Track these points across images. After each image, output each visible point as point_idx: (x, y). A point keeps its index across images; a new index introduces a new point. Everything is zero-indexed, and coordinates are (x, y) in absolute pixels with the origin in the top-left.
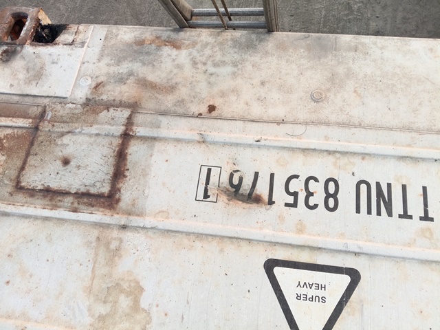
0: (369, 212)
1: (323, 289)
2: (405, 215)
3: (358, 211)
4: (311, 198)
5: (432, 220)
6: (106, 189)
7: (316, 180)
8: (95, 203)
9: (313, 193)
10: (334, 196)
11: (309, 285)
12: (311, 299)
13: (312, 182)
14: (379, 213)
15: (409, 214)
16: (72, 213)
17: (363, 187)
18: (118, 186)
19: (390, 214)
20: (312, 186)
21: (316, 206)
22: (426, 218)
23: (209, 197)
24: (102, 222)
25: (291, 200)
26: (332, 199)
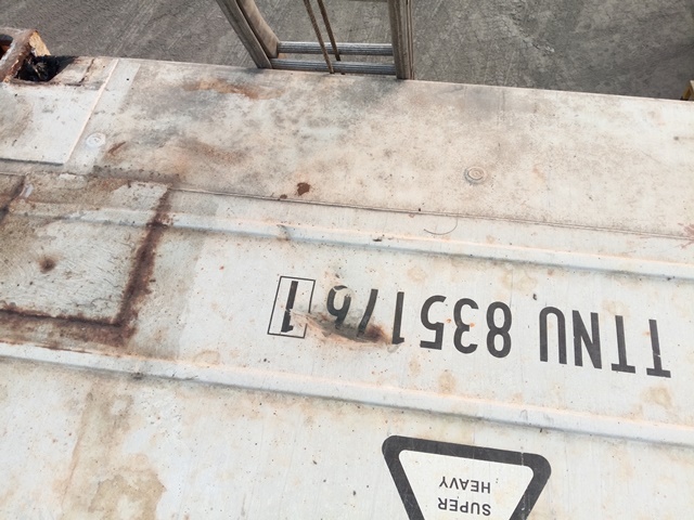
0: (563, 360)
1: (486, 490)
2: (622, 366)
3: (544, 357)
4: (465, 334)
5: (667, 374)
6: (112, 312)
7: (473, 305)
8: (91, 335)
9: (468, 326)
10: (504, 331)
11: (462, 483)
12: (465, 508)
13: (466, 308)
14: (579, 362)
15: (628, 364)
16: (48, 350)
17: (552, 319)
18: (134, 307)
19: (597, 364)
20: (467, 314)
21: (473, 348)
22: (657, 370)
23: (291, 328)
24: (100, 367)
25: (431, 336)
26: (500, 337)
